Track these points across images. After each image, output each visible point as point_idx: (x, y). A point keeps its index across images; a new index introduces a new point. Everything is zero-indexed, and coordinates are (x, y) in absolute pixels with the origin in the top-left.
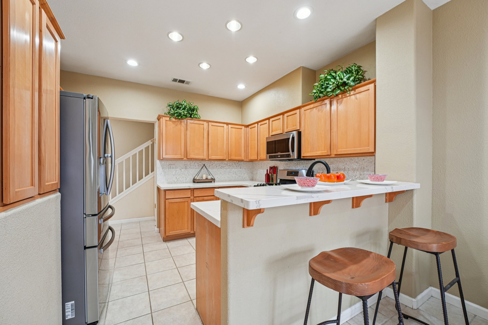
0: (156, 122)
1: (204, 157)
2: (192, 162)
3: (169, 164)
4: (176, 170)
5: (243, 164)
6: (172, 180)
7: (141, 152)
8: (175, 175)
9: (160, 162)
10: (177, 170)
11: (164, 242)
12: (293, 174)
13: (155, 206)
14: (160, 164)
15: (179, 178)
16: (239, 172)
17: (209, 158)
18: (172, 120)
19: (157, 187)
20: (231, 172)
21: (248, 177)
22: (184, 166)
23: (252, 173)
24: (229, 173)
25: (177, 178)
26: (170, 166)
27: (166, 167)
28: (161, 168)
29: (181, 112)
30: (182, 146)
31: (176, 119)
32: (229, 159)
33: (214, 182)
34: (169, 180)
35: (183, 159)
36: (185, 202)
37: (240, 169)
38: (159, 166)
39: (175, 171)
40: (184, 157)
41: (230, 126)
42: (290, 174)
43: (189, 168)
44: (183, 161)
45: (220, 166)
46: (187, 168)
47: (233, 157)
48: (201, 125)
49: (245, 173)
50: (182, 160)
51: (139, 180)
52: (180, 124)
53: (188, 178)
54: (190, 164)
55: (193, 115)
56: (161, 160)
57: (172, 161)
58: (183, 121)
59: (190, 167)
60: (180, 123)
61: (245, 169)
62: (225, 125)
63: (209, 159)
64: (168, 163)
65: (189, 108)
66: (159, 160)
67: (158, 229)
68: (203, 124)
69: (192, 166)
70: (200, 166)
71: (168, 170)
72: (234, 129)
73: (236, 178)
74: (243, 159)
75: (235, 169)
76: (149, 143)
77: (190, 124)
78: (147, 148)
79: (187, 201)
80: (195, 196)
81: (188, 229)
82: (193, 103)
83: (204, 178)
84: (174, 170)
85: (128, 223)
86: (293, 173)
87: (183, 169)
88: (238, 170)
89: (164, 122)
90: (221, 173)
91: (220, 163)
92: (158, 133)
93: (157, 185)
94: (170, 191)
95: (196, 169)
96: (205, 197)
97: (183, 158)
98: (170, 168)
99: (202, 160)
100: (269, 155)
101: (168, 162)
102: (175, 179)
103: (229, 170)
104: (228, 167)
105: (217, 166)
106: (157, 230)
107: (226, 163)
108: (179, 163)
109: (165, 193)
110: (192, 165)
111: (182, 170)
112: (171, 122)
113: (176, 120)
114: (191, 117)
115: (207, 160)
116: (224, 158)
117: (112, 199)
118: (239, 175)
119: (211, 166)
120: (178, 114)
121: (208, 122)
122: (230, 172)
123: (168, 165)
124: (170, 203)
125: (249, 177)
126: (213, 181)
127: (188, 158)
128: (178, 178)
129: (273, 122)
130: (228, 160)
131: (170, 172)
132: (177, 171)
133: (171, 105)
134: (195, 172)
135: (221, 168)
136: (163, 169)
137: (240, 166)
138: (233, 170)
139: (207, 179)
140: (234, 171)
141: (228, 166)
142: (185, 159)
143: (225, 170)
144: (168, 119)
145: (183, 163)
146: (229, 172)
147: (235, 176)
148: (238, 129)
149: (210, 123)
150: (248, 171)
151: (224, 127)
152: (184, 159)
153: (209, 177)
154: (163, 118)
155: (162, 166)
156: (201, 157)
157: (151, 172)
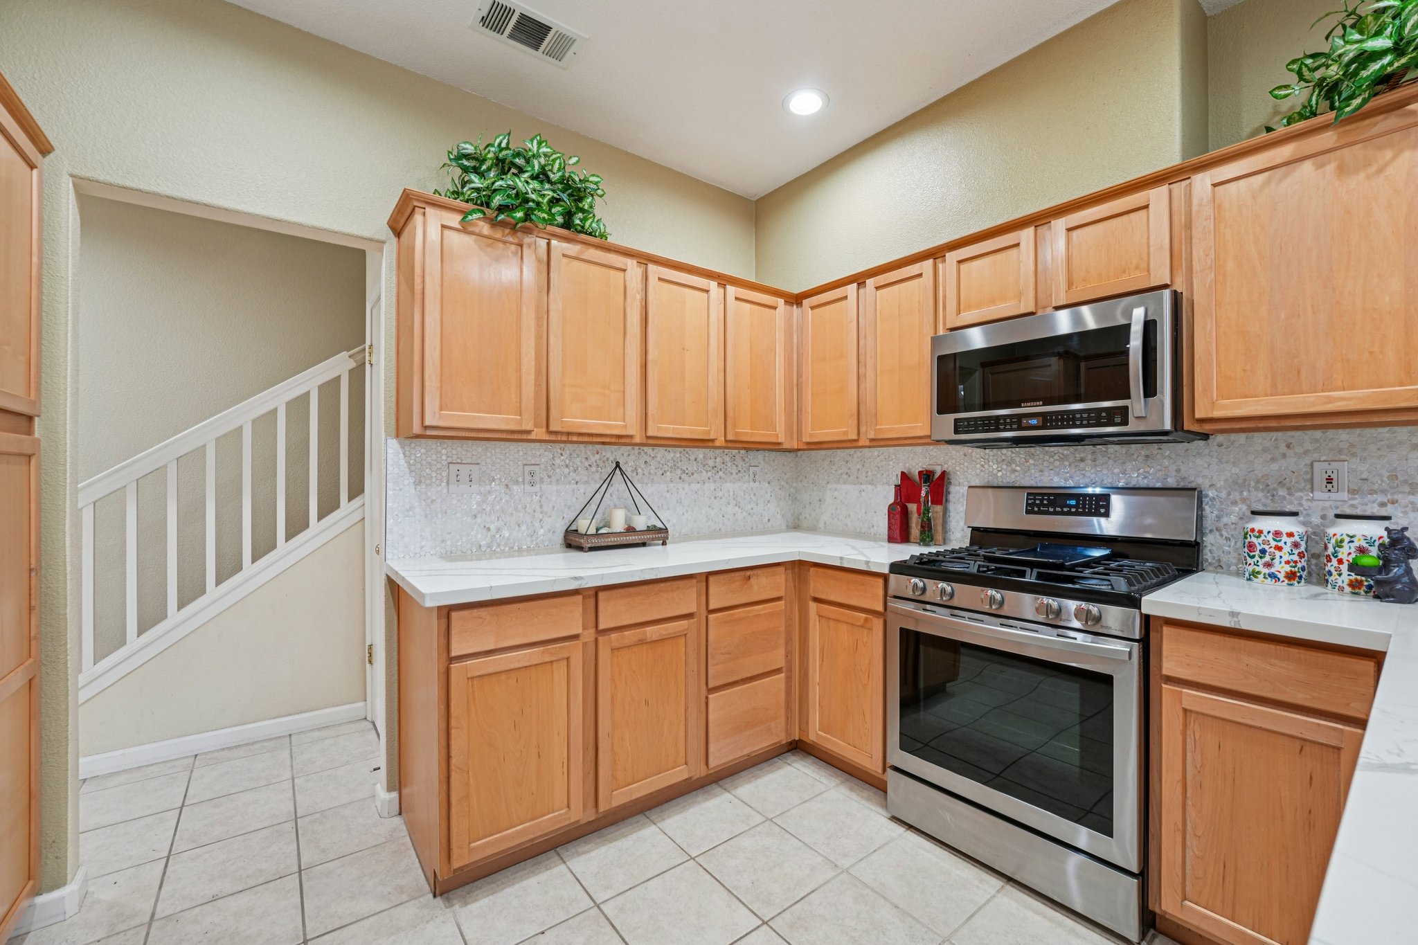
0: (383, 242)
1: (625, 426)
2: (559, 451)
3: (450, 460)
4: (482, 489)
5: (764, 460)
6: (464, 539)
7: (299, 406)
8: (479, 512)
9: (402, 447)
10: (488, 488)
11: (439, 899)
12: (1071, 506)
13: (367, 655)
14: (402, 462)
15: (498, 530)
16: (747, 496)
17: (650, 434)
18: (477, 230)
19: (384, 577)
20: (720, 494)
21: (779, 516)
22: (521, 468)
23: (794, 499)
24: (710, 498)
25: (489, 529)
26: (453, 468)
27: (434, 474)
28: (406, 482)
29: (524, 191)
30: (524, 369)
31: (494, 224)
32: (730, 437)
33: (664, 543)
34: (449, 543)
35: (529, 432)
36: (555, 665)
37: (752, 484)
38: (396, 470)
39: (480, 493)
40: (536, 426)
41: (731, 290)
42: (1044, 506)
43: (546, 478)
44: (520, 448)
45: (679, 472)
46: (537, 478)
47: (746, 431)
48: (613, 272)
49: (769, 498)
50: (524, 437)
51: (288, 538)
52: (515, 254)
53: (542, 527)
54: (553, 458)
55: (580, 215)
56: (408, 442)
57: (465, 447)
58: (528, 240)
59: (549, 477)
60: (513, 248)
61: (769, 483)
62: (713, 285)
63: (648, 438)
64: (446, 451)
65: (561, 183)
66: (397, 436)
67: (395, 795)
68: (624, 270)
69: (558, 470)
70: (594, 469)
71: (445, 491)
72: (748, 306)
73: (737, 520)
74: (780, 441)
75: (734, 483)
76: (339, 365)
77: (565, 260)
78: (330, 389)
79: (563, 659)
80: (602, 626)
81: (568, 806)
82: (578, 162)
83: (619, 525)
84: (475, 487)
85: (229, 748)
86: (1073, 502)
87: (517, 482)
88: (745, 486)
89: (434, 233)
90: (680, 502)
91: (678, 455)
92: (394, 299)
93: (385, 570)
94: (475, 612)
95: (577, 483)
96: (649, 629)
97: (529, 427)
98: (453, 477)
99: (620, 440)
100: (951, 417)
101: (444, 451)
102: (480, 536)
103: (713, 488)
104: (710, 474)
105: (665, 472)
106: (390, 801)
107: (701, 456)
108: (499, 455)
109: (444, 627)
110: (559, 467)
111: (515, 487)
112: (468, 240)
113: (498, 234)
114: (568, 225)
115: (637, 440)
116: (708, 432)
117: (143, 637)
118: (750, 507)
119: (640, 470)
120: (509, 196)
121: (645, 259)
122: (715, 498)
123: (444, 463)
124: (472, 678)
125: (783, 516)
126: (658, 539)
127: (553, 428)
128: (492, 527)
129: (963, 266)
130: (724, 444)
131: (454, 502)
132: (489, 492)
133: (467, 157)
134: (574, 500)
135: (680, 478)
136: (418, 483)
137: (752, 469)
138: (728, 486)
139: (630, 530)
140: (729, 491)
141: (707, 471)
142: (540, 433)
143: (695, 486)
144: (454, 220)
145: (521, 453)
146: (713, 497)
147: (734, 514)
148: (763, 309)
149: (651, 267)
150: (780, 492)
151: (707, 291)
152: (534, 433)
153: (641, 523)
154: (430, 211)
155: (413, 468)
156: (613, 426)
157: (350, 499)
